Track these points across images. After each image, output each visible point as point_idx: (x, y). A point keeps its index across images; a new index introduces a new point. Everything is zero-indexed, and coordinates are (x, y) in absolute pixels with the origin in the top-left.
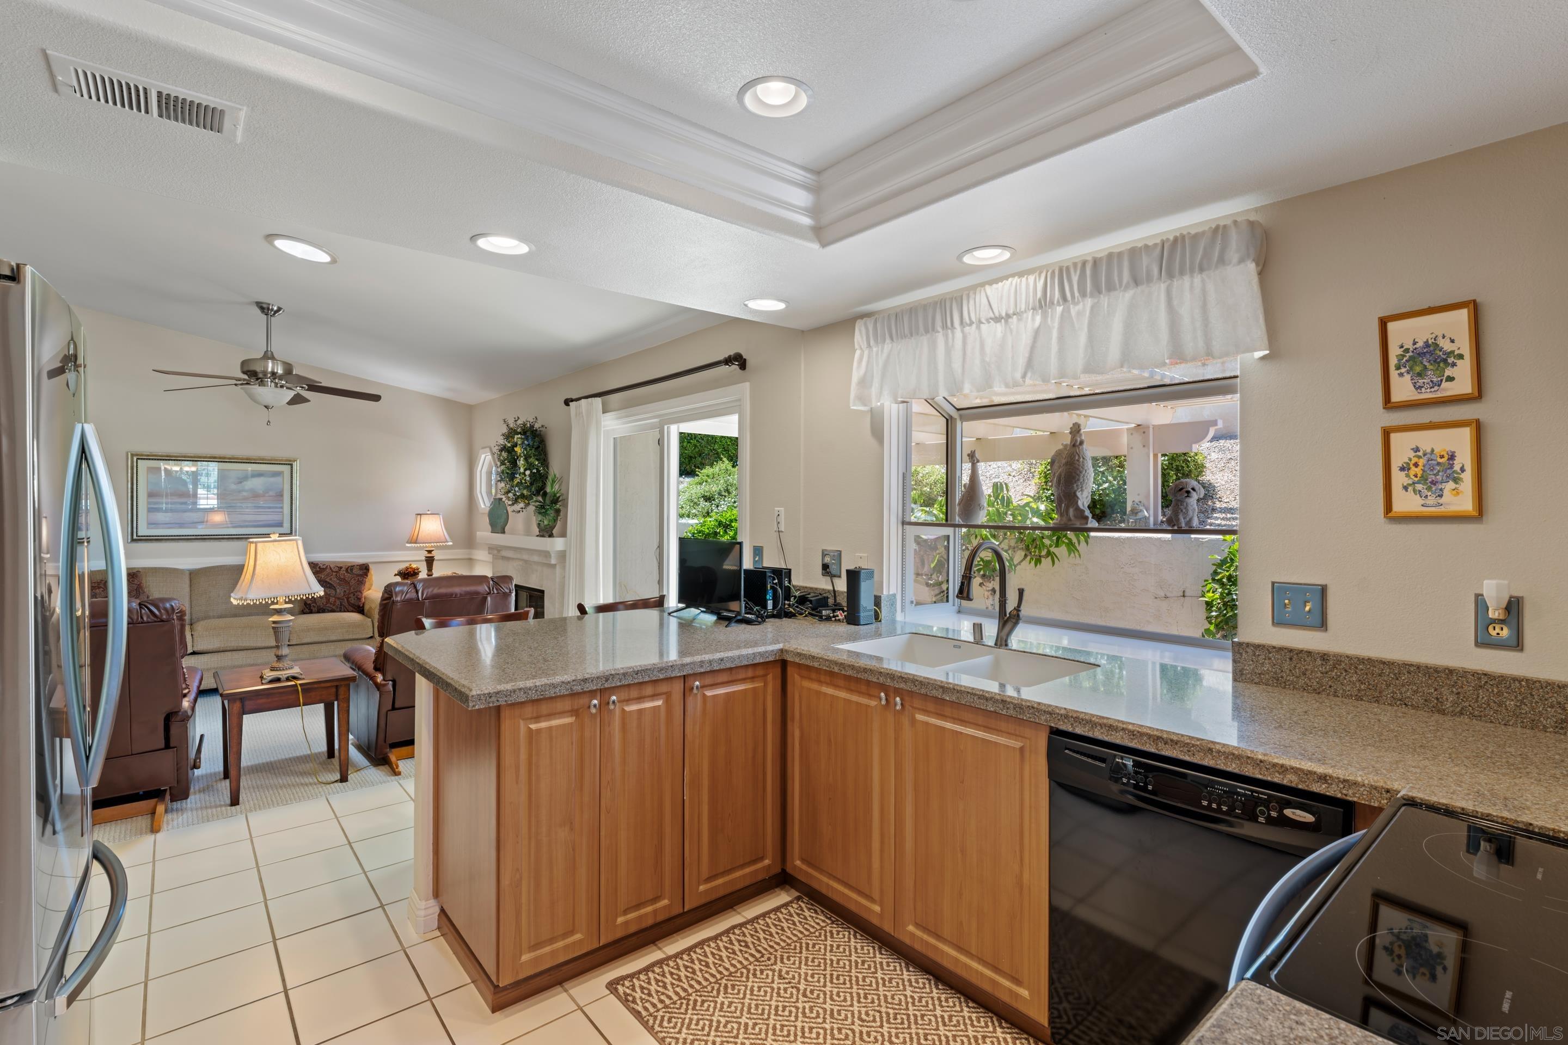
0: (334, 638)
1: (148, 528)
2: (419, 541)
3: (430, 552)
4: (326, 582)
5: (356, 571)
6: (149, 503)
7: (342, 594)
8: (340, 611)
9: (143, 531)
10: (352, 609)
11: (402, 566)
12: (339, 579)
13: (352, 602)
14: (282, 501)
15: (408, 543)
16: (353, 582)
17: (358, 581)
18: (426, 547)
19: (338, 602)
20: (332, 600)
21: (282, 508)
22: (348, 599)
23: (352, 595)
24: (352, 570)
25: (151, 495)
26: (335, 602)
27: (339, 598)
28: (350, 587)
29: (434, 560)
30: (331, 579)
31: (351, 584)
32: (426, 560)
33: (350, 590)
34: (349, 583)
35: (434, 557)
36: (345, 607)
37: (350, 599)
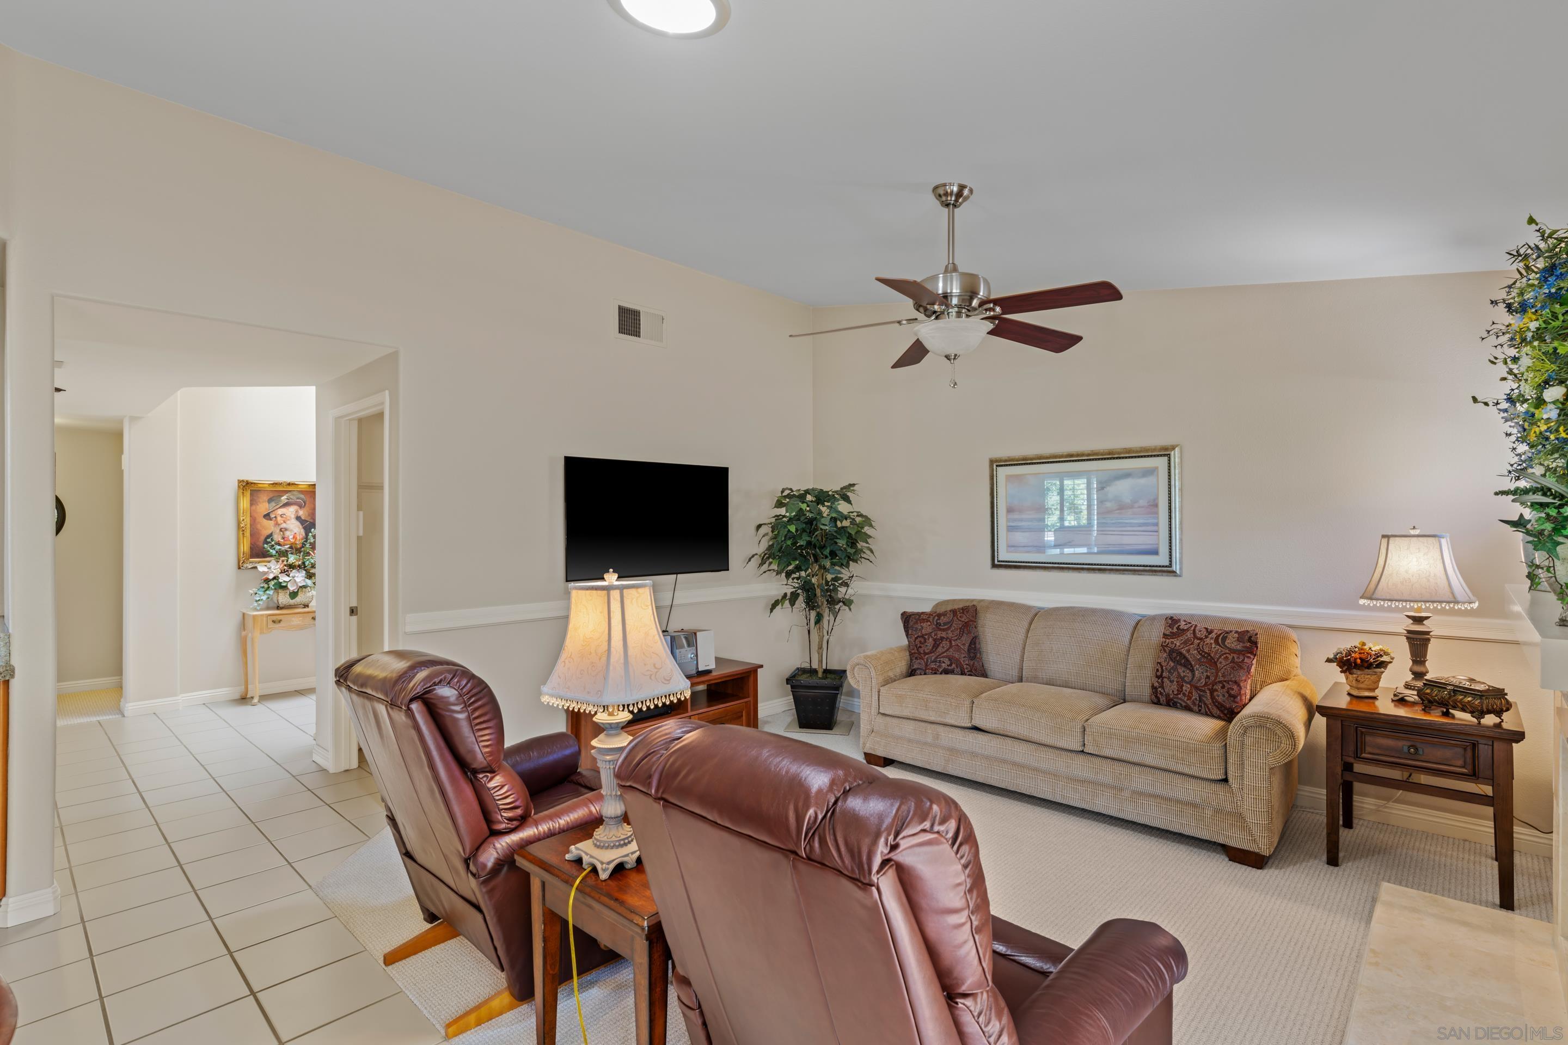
0: (1149, 760)
1: (1007, 552)
2: (1378, 594)
3: (1419, 620)
4: (1181, 653)
5: (1231, 642)
6: (1008, 520)
7: (1203, 681)
8: (1199, 712)
9: (1003, 555)
11: (1346, 643)
12: (1201, 651)
13: (1220, 699)
14: (1157, 513)
15: (1362, 597)
16: (1222, 663)
17: (1233, 661)
18: (1404, 609)
19: (1195, 695)
20: (1186, 688)
21: (1157, 524)
22: (1212, 691)
23: (1218, 687)
24: (1224, 639)
25: (1010, 510)
26: (1190, 692)
27: (1197, 688)
28: (1218, 670)
29: (1429, 640)
30: (1188, 651)
31: (1219, 665)
32: (1408, 638)
33: (1217, 676)
34: (1215, 663)
35: (1428, 633)
36: (1208, 707)
37: (1215, 693)
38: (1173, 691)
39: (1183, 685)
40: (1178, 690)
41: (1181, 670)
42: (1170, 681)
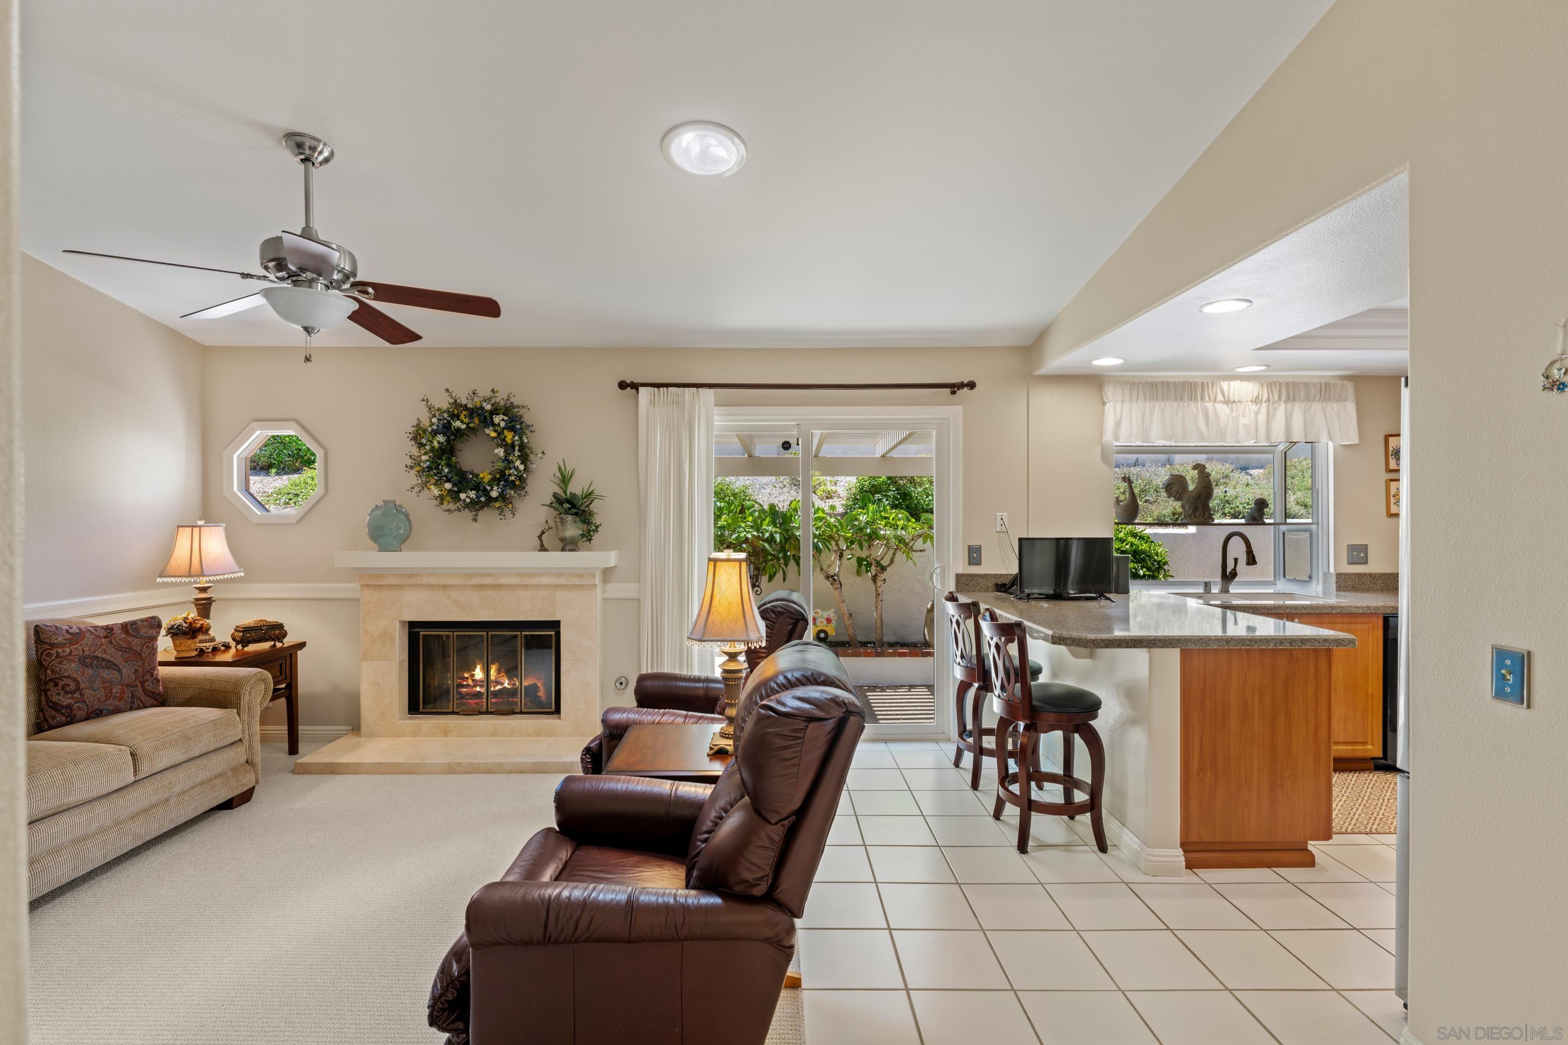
3: (204, 590)
4: (97, 657)
7: (132, 676)
8: (131, 709)
10: (151, 701)
12: (120, 648)
17: (153, 649)
18: (204, 582)
19: (128, 694)
22: (142, 683)
26: (123, 692)
27: (128, 685)
29: (210, 604)
30: (105, 652)
31: (143, 655)
32: (196, 605)
33: (144, 667)
34: (140, 654)
35: (209, 599)
36: (141, 701)
37: (146, 684)
38: (99, 700)
39: (112, 689)
40: (106, 696)
41: (106, 673)
42: (94, 690)
